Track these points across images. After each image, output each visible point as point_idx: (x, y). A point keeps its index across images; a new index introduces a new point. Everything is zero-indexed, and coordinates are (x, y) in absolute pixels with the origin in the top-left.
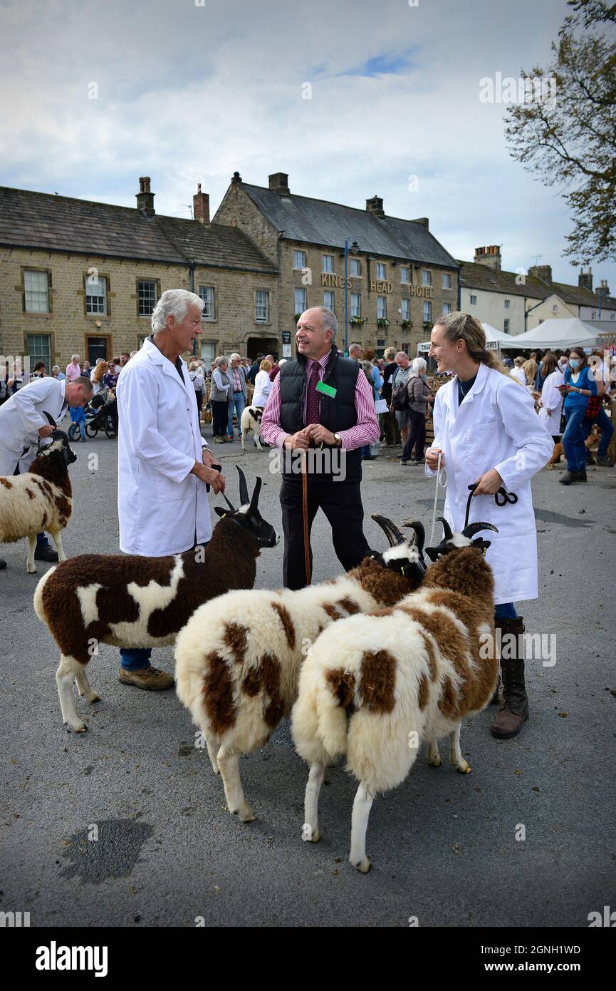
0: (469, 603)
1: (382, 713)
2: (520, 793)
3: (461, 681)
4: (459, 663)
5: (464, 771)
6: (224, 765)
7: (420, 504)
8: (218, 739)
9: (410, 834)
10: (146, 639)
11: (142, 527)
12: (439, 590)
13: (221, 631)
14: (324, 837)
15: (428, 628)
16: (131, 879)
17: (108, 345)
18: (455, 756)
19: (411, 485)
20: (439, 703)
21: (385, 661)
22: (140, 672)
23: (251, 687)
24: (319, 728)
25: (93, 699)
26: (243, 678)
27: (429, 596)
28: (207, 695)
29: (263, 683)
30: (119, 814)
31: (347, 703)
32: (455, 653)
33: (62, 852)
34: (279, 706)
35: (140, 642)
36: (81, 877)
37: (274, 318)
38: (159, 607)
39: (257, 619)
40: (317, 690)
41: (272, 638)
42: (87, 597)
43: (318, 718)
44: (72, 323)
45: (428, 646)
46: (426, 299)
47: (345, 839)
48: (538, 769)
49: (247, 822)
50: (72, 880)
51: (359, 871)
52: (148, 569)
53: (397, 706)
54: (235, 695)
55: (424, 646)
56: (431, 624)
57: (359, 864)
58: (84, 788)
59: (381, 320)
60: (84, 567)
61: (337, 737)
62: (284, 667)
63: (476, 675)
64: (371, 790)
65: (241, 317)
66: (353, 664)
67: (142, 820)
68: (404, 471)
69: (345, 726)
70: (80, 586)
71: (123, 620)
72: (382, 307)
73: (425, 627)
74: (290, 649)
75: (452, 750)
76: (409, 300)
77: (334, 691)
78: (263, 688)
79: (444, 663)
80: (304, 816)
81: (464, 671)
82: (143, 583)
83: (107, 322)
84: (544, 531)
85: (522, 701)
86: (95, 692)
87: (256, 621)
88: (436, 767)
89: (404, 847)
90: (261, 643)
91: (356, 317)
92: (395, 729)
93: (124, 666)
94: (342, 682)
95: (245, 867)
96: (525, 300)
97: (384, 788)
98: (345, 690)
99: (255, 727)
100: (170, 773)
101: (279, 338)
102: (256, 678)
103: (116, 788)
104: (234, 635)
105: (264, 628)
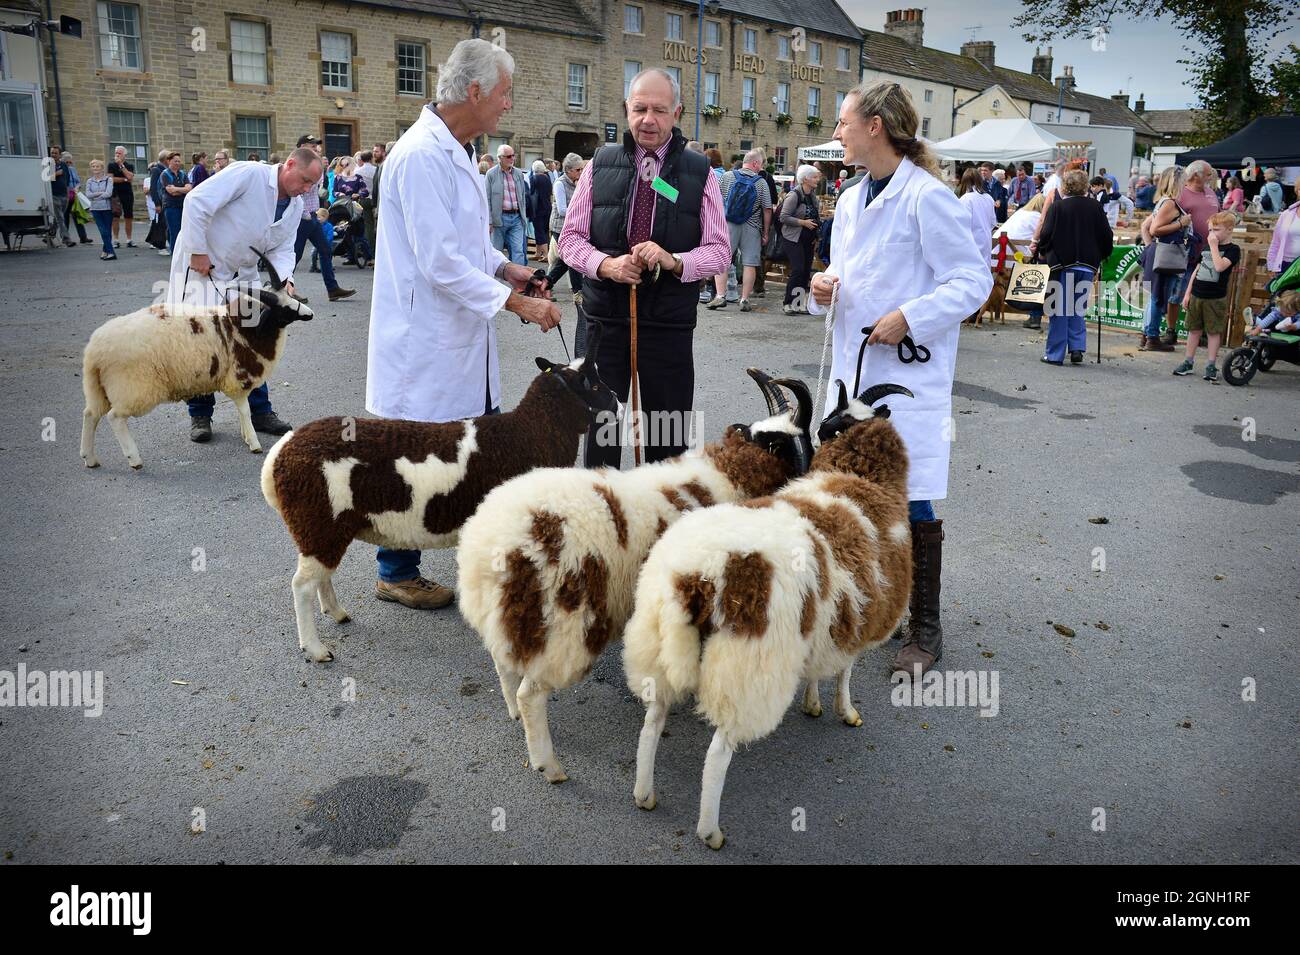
0: (880, 493)
1: (749, 637)
2: (927, 753)
3: (864, 600)
4: (861, 576)
5: (852, 722)
6: (526, 705)
7: (798, 370)
8: (520, 669)
9: (777, 802)
10: (422, 536)
11: (412, 382)
12: (838, 474)
13: (527, 521)
14: (661, 803)
15: (822, 528)
16: (399, 851)
17: (353, 135)
18: (842, 702)
19: (786, 344)
20: (831, 629)
21: (758, 566)
22: (405, 584)
23: (568, 599)
24: (661, 653)
25: (340, 618)
26: (558, 586)
27: (825, 483)
28: (506, 609)
29: (585, 594)
30: (380, 769)
31: (701, 620)
32: (856, 562)
33: (303, 815)
34: (605, 626)
35: (412, 541)
36: (330, 847)
37: (593, 104)
38: (440, 491)
39: (576, 505)
40: (661, 601)
41: (597, 532)
42: (338, 476)
43: (661, 640)
44: (301, 101)
45: (819, 552)
46: (813, 85)
47: (690, 806)
48: (952, 723)
49: (555, 783)
50: (318, 850)
51: (709, 847)
52: (425, 439)
53: (771, 629)
54: (546, 610)
55: (813, 552)
56: (825, 522)
57: (709, 837)
58: (332, 734)
59: (747, 112)
60: (333, 434)
61: (686, 666)
62: (613, 572)
63: (884, 592)
64: (731, 741)
65: (546, 100)
66: (713, 568)
67: (413, 776)
68: (775, 325)
69: (697, 653)
70: (328, 459)
71: (390, 509)
72: (749, 94)
73: (817, 526)
74: (621, 548)
75: (839, 695)
76: (788, 85)
77: (686, 602)
78: (585, 600)
79: (840, 574)
80: (635, 776)
81: (868, 586)
82: (418, 457)
83: (353, 101)
84: (968, 412)
85: (934, 634)
86: (344, 610)
87: (575, 509)
88: (815, 717)
89: (770, 818)
90: (583, 539)
91: (711, 107)
92: (766, 659)
93: (384, 576)
94: (697, 590)
95: (554, 839)
96: (955, 91)
97: (749, 738)
98: (700, 603)
99: (573, 654)
100: (450, 717)
101: (600, 133)
102: (576, 586)
103: (375, 735)
104: (545, 526)
105: (586, 518)
